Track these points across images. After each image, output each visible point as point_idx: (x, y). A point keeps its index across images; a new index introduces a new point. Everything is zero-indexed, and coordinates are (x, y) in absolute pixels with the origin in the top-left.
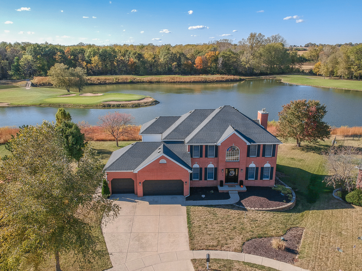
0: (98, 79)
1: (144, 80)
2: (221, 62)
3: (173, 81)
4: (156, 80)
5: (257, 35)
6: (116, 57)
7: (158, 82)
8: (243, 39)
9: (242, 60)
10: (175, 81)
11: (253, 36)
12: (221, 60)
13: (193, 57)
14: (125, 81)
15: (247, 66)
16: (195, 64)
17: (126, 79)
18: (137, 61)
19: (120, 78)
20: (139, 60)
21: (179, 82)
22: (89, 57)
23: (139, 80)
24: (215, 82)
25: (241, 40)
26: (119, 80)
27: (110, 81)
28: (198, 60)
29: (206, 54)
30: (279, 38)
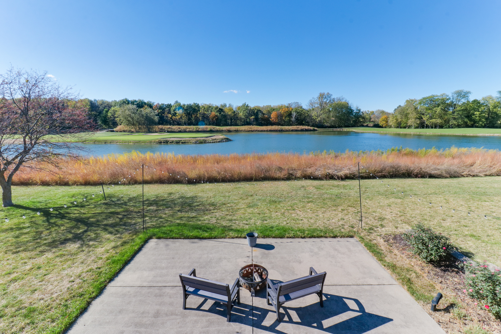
0: (180, 128)
1: (224, 129)
2: (294, 116)
3: (250, 130)
4: (234, 129)
5: (326, 94)
6: (199, 111)
7: (237, 131)
8: (313, 98)
9: (313, 115)
10: (253, 129)
11: (322, 96)
12: (294, 114)
13: (269, 113)
14: (205, 130)
15: (318, 120)
16: (271, 118)
17: (206, 128)
18: (218, 114)
19: (200, 128)
20: (220, 114)
21: (256, 131)
22: (174, 110)
23: (218, 129)
24: (291, 131)
25: (311, 99)
26: (199, 129)
27: (190, 130)
28: (273, 115)
29: (281, 110)
30: (343, 99)
